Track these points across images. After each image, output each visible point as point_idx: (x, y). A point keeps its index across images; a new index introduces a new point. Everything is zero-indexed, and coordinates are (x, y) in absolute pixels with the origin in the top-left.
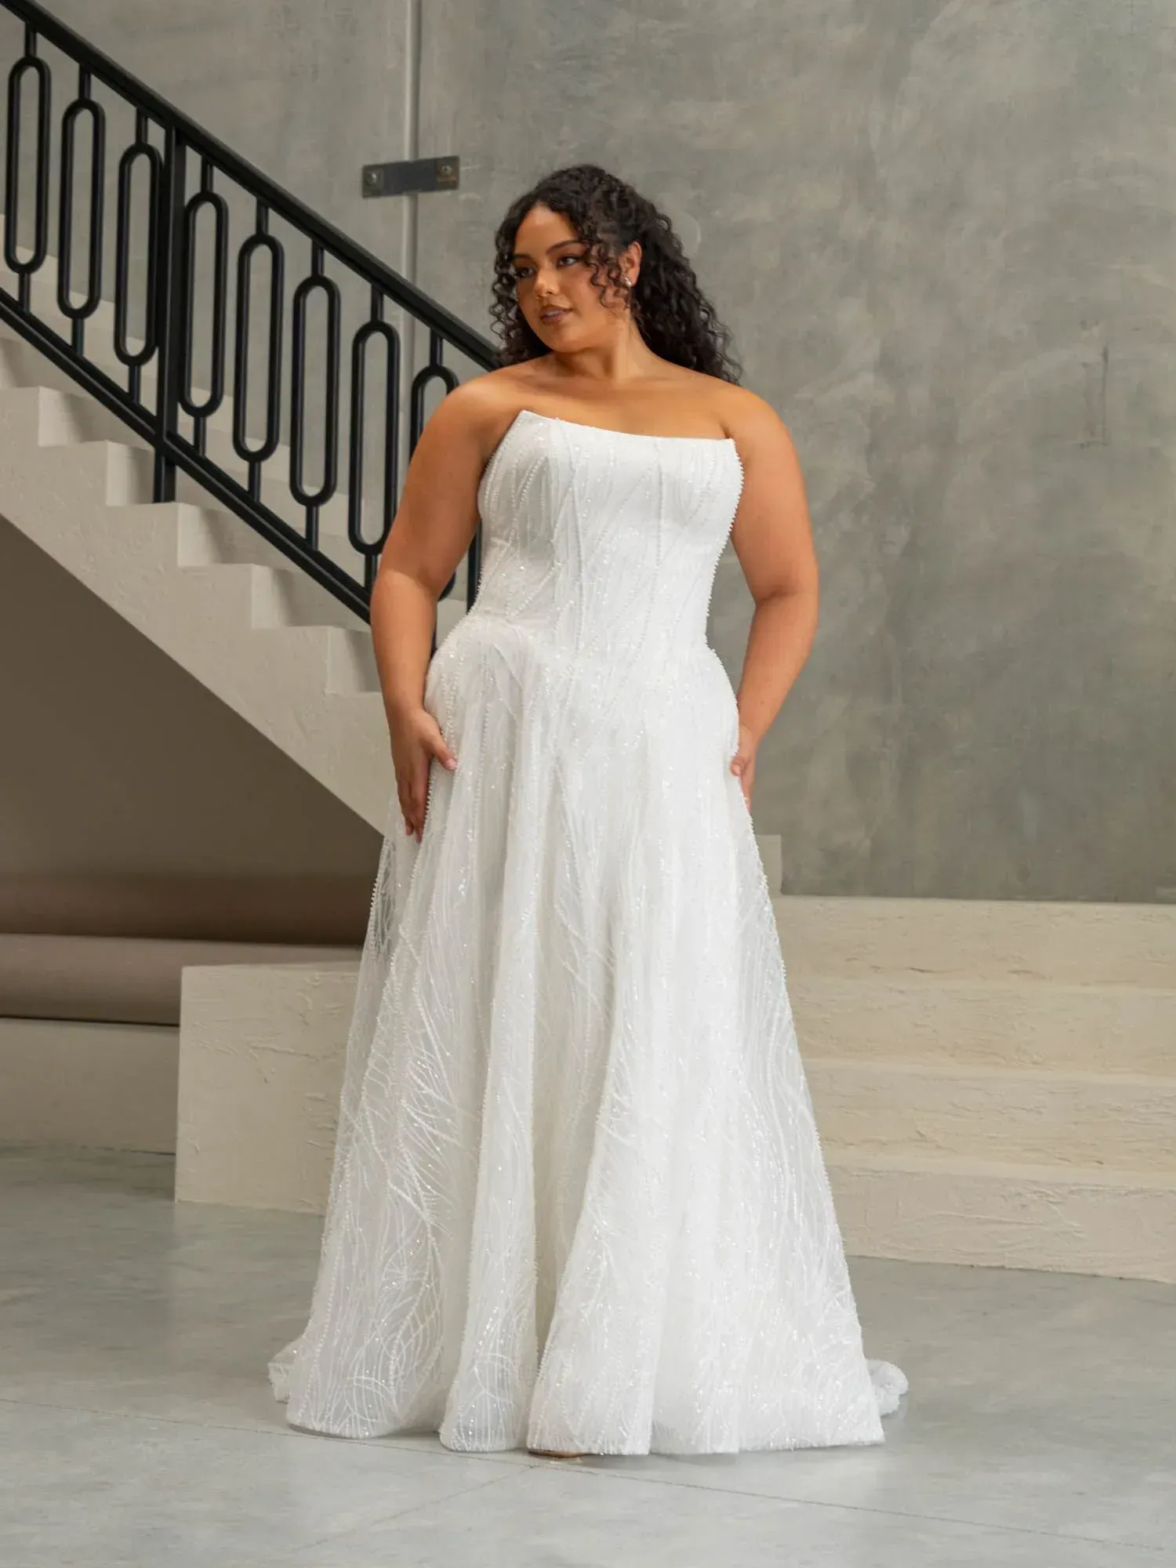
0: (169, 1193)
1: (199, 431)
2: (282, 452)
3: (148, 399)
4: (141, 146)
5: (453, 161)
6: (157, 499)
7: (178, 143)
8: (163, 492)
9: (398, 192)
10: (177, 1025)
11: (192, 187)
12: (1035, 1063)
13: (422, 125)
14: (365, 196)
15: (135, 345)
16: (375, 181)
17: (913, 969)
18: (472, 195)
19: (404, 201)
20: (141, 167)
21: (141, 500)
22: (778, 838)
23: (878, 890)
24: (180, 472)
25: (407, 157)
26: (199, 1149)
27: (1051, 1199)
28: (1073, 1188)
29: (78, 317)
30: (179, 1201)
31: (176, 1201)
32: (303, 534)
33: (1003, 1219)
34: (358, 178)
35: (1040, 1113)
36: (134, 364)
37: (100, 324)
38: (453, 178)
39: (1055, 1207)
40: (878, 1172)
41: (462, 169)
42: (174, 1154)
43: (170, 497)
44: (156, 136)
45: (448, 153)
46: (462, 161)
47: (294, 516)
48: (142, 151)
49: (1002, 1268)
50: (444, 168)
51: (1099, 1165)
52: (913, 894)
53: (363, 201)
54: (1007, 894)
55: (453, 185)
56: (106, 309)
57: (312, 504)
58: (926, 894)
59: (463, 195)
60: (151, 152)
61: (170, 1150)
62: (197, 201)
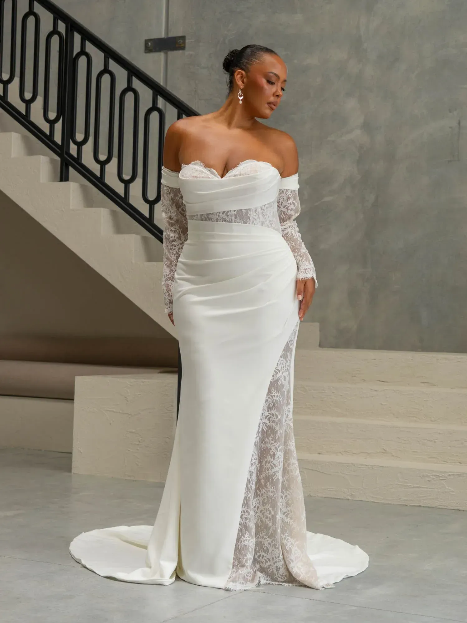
0: (69, 469)
1: (79, 152)
2: (115, 161)
3: (58, 138)
4: (55, 31)
5: (183, 38)
6: (61, 180)
7: (71, 30)
8: (64, 177)
9: (160, 50)
10: (73, 400)
11: (77, 49)
12: (432, 421)
13: (170, 23)
14: (146, 52)
15: (52, 115)
16: (149, 46)
17: (380, 381)
18: (191, 53)
19: (162, 55)
20: (55, 40)
21: (54, 180)
22: (317, 324)
23: (360, 346)
24: (71, 169)
25: (163, 35)
26: (82, 452)
27: (441, 478)
28: (450, 474)
29: (28, 103)
30: (74, 474)
31: (72, 473)
32: (123, 195)
33: (421, 486)
34: (143, 45)
35: (435, 442)
36: (52, 123)
37: (37, 107)
38: (182, 45)
39: (442, 482)
40: (368, 466)
41: (187, 41)
42: (71, 453)
43: (67, 179)
44: (62, 28)
45: (180, 34)
46: (187, 38)
47: (119, 188)
48: (56, 34)
49: (420, 506)
50: (179, 41)
51: (460, 464)
52: (374, 348)
53: (145, 54)
54: (414, 349)
55: (183, 48)
56: (40, 100)
57: (127, 183)
58: (380, 348)
59: (187, 52)
60: (59, 34)
61: (69, 451)
62: (79, 55)
